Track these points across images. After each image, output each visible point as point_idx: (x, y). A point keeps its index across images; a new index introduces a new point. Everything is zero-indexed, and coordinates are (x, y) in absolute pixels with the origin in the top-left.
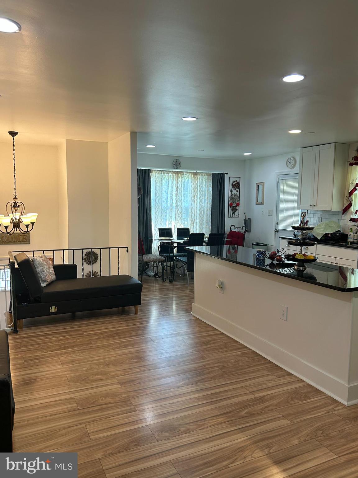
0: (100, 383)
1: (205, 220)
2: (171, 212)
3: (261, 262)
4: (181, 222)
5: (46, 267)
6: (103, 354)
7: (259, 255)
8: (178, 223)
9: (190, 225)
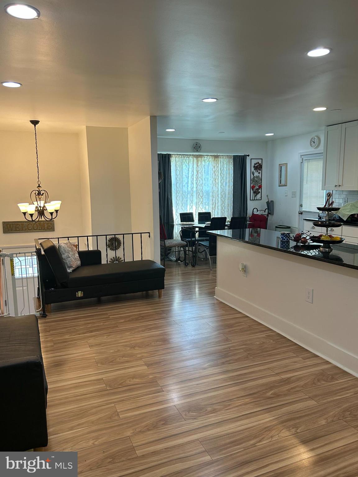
0: (127, 365)
1: (226, 204)
2: (192, 196)
3: (286, 245)
4: (203, 206)
5: (71, 253)
6: (129, 337)
7: (283, 237)
8: (199, 207)
9: (211, 208)
